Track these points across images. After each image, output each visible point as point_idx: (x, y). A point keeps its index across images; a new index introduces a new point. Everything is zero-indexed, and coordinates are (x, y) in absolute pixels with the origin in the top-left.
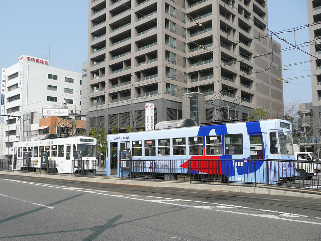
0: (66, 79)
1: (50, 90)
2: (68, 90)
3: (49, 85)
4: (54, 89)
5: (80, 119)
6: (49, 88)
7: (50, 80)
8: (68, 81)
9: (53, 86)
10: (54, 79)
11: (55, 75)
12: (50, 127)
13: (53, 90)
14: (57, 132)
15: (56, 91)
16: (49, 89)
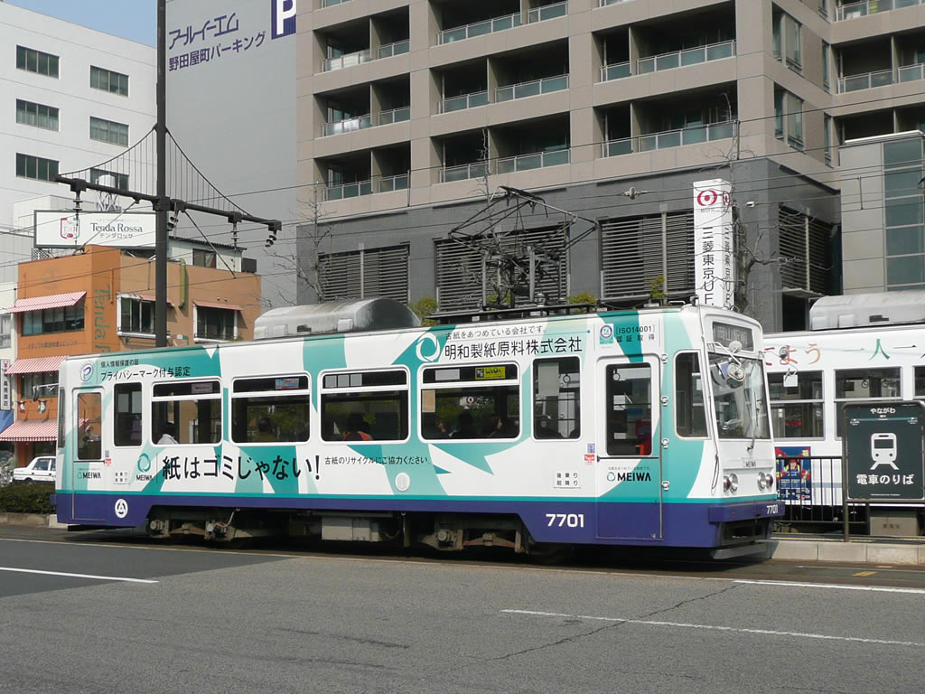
0: (98, 76)
1: (29, 123)
2: (104, 127)
3: (24, 102)
4: (45, 119)
5: (214, 265)
6: (21, 113)
7: (26, 75)
8: (104, 87)
9: (40, 106)
10: (43, 71)
11: (47, 55)
12: (88, 302)
13: (41, 125)
14: (119, 324)
15: (55, 128)
16: (24, 122)
